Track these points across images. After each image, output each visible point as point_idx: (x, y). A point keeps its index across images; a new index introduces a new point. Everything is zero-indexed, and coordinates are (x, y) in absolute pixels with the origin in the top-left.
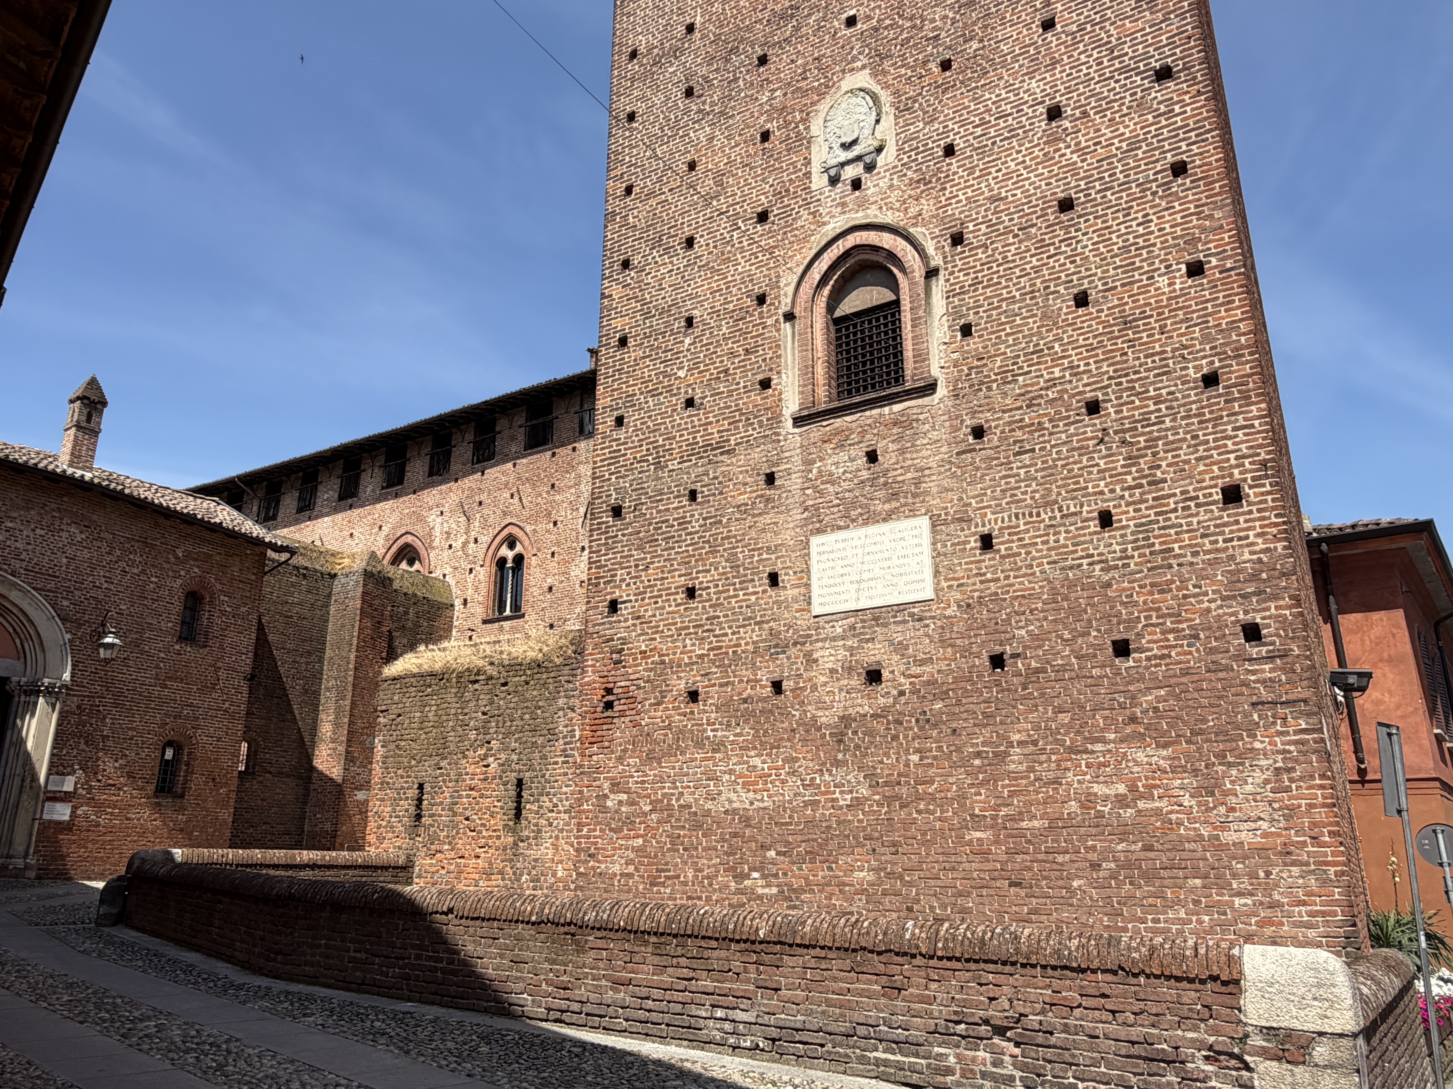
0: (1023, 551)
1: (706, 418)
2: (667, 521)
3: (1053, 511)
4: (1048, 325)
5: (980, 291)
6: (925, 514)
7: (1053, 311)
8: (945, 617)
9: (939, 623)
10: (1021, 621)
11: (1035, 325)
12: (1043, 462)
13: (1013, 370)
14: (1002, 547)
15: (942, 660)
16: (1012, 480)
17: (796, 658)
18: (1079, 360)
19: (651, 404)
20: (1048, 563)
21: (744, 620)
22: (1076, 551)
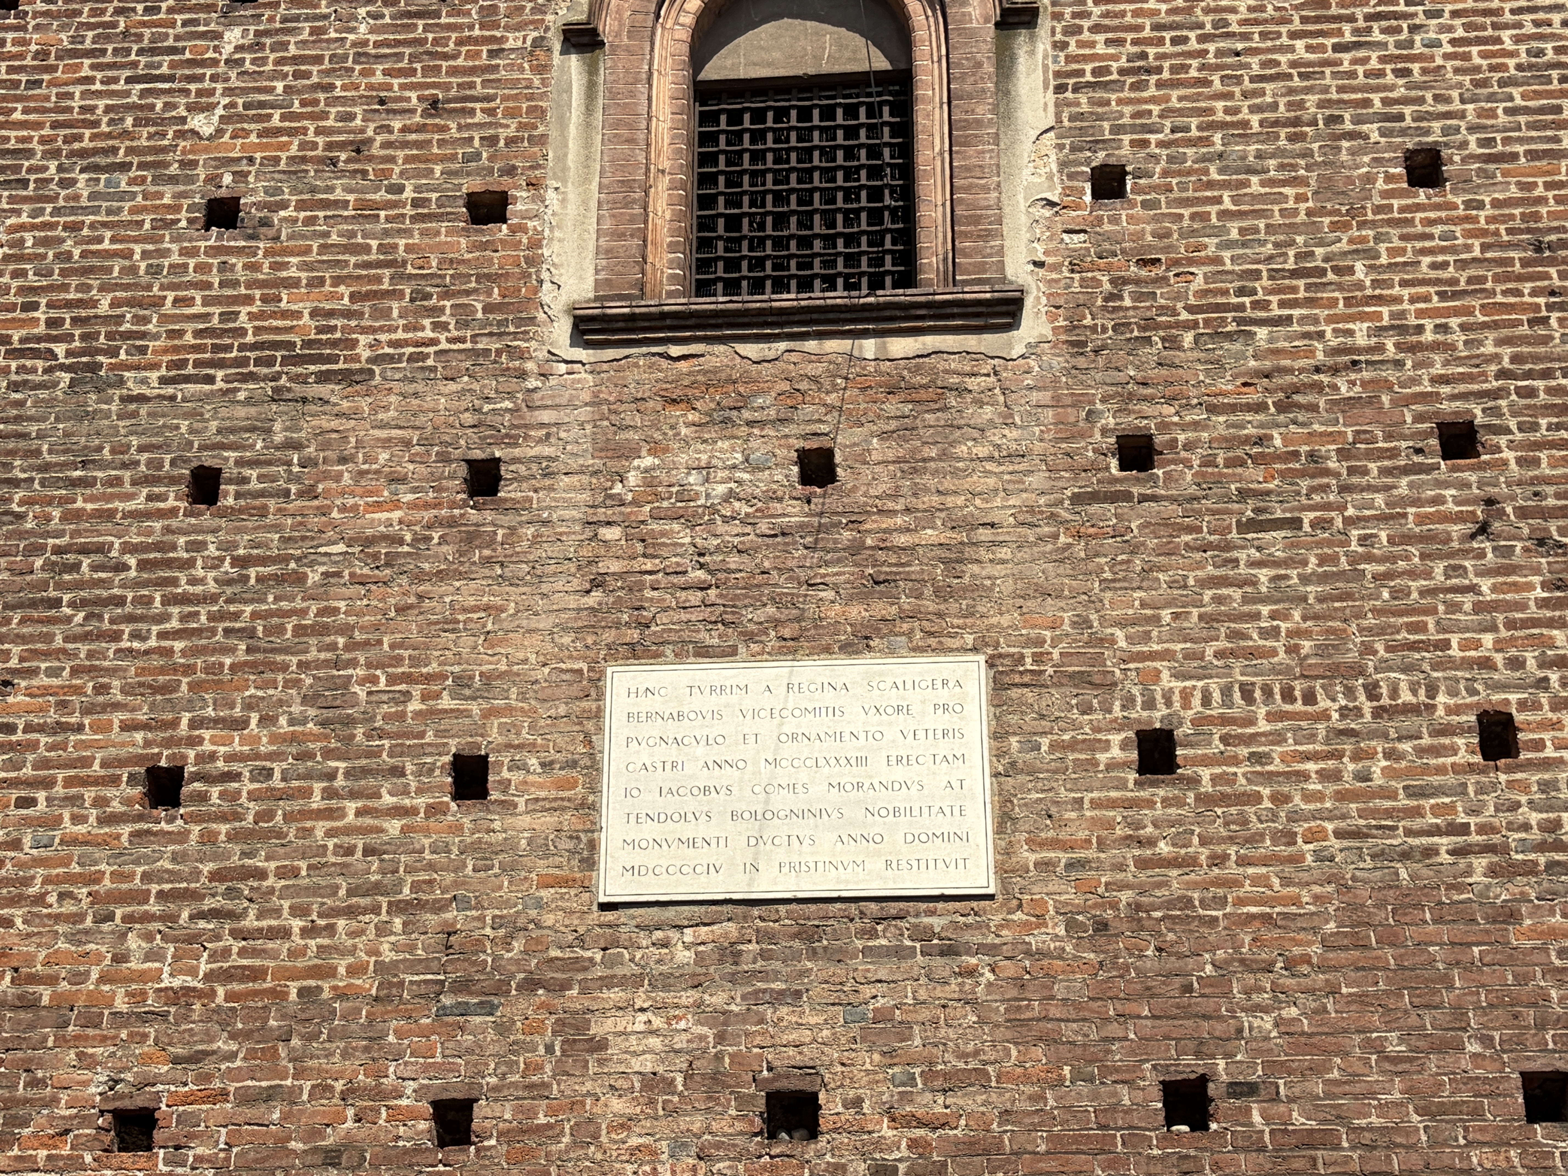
0: (1266, 792)
1: (277, 266)
2: (100, 549)
3: (1350, 692)
4: (1338, 212)
5: (1152, 91)
6: (975, 650)
7: (1350, 180)
8: (1028, 953)
9: (1009, 969)
10: (1261, 990)
11: (1303, 206)
12: (1323, 560)
13: (1241, 307)
14: (1205, 773)
15: (1016, 1080)
16: (1236, 594)
17: (530, 1031)
18: (1420, 314)
19: (82, 187)
20: (1339, 834)
21: (351, 892)
22: (1417, 812)
